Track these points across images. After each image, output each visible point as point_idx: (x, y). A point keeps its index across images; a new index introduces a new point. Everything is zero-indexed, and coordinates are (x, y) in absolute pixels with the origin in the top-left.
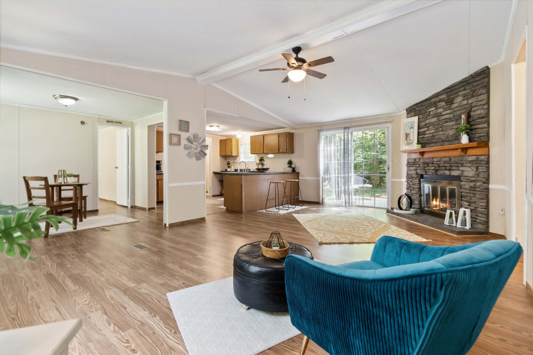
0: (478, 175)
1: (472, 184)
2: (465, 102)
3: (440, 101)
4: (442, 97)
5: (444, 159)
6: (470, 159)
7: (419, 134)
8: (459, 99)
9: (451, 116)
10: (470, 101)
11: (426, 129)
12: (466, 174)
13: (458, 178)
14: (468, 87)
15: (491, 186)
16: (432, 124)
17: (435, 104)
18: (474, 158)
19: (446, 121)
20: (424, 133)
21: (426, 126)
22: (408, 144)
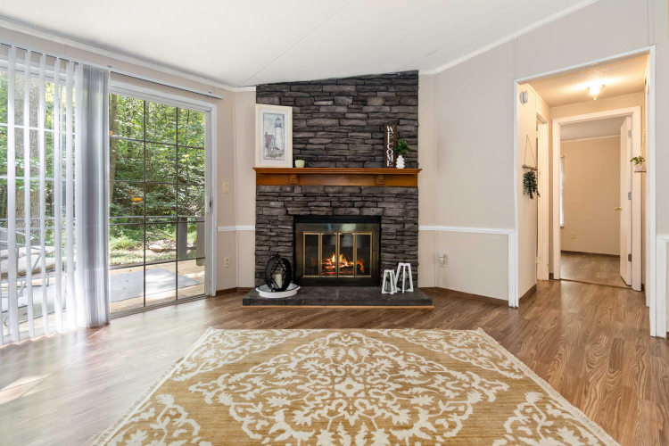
0: (406, 213)
1: (399, 227)
2: (387, 109)
3: (342, 94)
4: (348, 88)
5: (350, 190)
6: (395, 191)
7: (295, 141)
8: (377, 102)
9: (363, 123)
10: (395, 110)
11: (312, 135)
12: (389, 212)
13: (377, 219)
14: (392, 89)
15: (421, 228)
16: (324, 128)
17: (331, 95)
18: (400, 190)
19: (354, 128)
20: (306, 141)
21: (311, 128)
22: (273, 156)
